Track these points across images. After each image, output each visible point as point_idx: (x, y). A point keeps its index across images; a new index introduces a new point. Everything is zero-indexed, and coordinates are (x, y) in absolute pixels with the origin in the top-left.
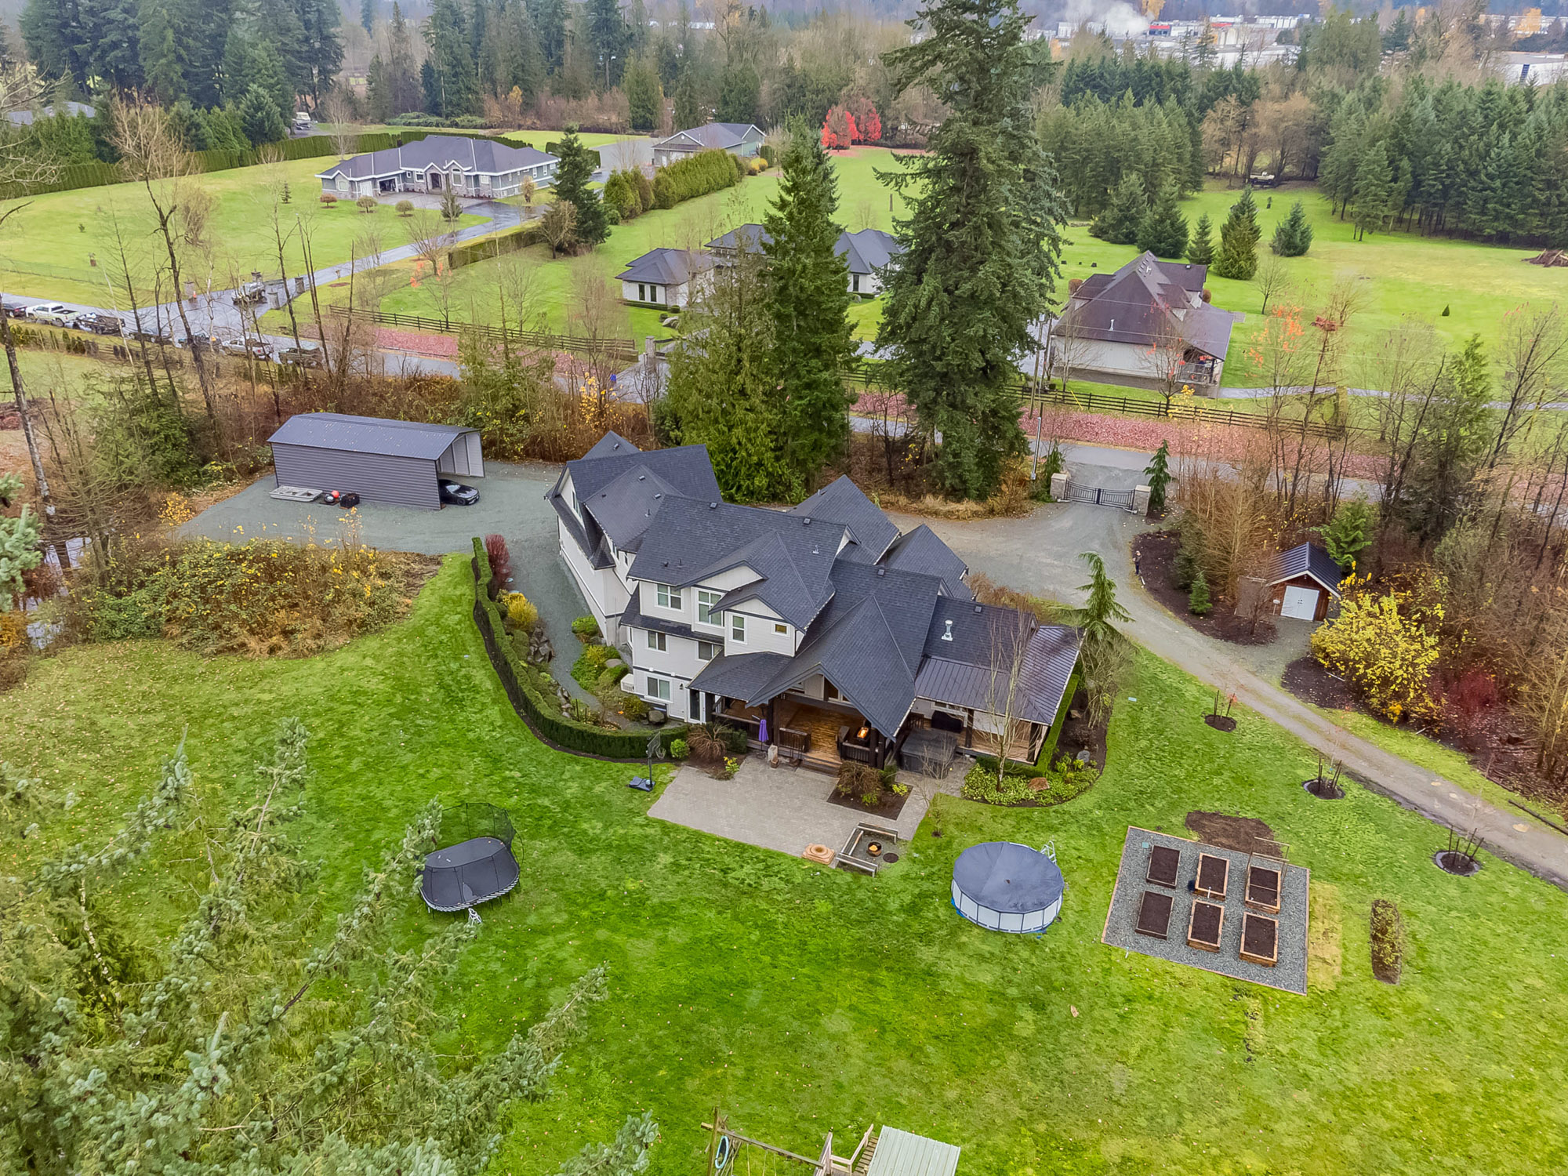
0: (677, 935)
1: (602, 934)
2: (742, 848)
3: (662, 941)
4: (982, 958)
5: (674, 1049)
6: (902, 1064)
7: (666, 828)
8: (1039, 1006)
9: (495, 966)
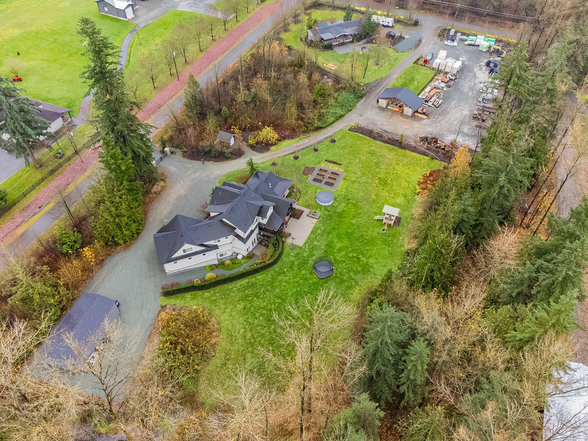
0: (335, 240)
2: (312, 232)
3: (337, 242)
4: (339, 204)
5: (360, 240)
6: (361, 215)
7: (306, 243)
8: (349, 199)
9: (344, 264)
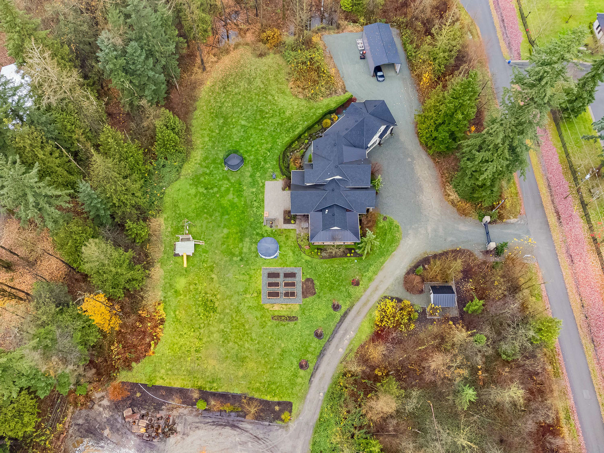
1: (232, 189)
2: (263, 201)
4: (250, 249)
7: (263, 186)
8: (241, 260)
